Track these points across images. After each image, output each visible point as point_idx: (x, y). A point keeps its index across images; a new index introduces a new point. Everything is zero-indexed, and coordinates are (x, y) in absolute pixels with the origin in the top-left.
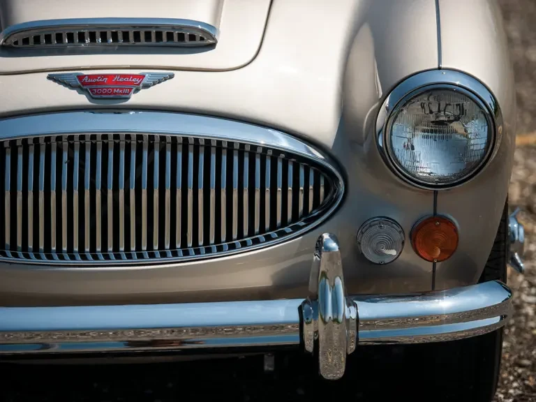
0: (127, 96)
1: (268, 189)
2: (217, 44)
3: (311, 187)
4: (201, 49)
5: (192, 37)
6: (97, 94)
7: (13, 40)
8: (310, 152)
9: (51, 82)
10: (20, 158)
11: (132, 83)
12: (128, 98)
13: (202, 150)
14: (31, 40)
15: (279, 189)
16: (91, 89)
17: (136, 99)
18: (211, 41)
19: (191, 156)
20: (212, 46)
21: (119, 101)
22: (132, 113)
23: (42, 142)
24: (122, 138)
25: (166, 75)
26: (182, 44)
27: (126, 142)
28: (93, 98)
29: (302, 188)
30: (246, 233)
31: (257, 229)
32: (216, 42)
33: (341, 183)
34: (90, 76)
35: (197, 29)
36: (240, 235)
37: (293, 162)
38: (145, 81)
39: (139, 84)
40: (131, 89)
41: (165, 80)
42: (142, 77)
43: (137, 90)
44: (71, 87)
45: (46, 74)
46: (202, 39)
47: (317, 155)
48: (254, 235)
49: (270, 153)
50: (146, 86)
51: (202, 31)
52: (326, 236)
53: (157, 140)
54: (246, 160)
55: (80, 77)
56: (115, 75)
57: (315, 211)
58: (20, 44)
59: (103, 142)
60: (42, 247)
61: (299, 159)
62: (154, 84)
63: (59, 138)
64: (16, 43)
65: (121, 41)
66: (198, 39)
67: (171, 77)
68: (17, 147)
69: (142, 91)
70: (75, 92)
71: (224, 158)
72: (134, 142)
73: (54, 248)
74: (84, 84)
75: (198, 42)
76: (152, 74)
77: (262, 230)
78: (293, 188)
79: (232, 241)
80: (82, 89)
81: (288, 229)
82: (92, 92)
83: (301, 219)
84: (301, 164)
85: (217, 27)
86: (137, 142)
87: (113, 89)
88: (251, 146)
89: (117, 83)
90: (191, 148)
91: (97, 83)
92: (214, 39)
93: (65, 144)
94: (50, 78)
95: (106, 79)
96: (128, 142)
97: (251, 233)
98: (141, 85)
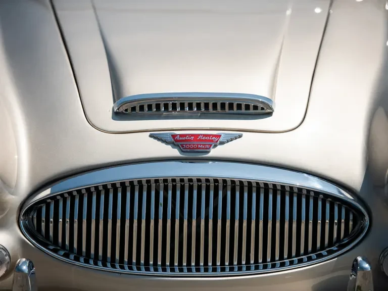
0: (208, 150)
1: (311, 221)
2: (274, 113)
3: (343, 221)
4: (262, 116)
5: (256, 108)
6: (186, 148)
7: (124, 107)
8: (341, 194)
9: (152, 139)
10: (128, 195)
11: (212, 141)
12: (209, 152)
13: (262, 191)
14: (138, 109)
15: (319, 222)
16: (182, 145)
17: (214, 152)
18: (269, 111)
19: (254, 195)
20: (270, 114)
21: (202, 154)
22: (210, 162)
23: (144, 183)
24: (203, 181)
25: (237, 135)
26: (248, 112)
27: (206, 184)
28: (182, 151)
29: (336, 221)
30: (294, 254)
31: (302, 251)
32: (273, 111)
33: (367, 218)
34: (181, 136)
35: (258, 101)
36: (290, 256)
37: (330, 201)
38: (221, 139)
39: (217, 142)
40: (211, 145)
41: (236, 139)
42: (219, 136)
43: (215, 146)
44: (167, 143)
45: (149, 133)
46: (263, 109)
47: (348, 196)
48: (300, 256)
49: (312, 194)
50: (222, 143)
51: (262, 102)
52: (359, 259)
53: (229, 183)
54: (295, 199)
55: (174, 136)
56: (199, 135)
57: (346, 239)
58: (129, 111)
59: (189, 184)
60: (142, 261)
61: (334, 199)
62: (228, 142)
63: (157, 181)
64: (126, 110)
65: (203, 109)
66: (259, 108)
67: (240, 136)
68: (126, 187)
69: (219, 147)
70: (169, 147)
71: (279, 198)
72: (212, 185)
73: (151, 263)
74: (177, 141)
75: (259, 111)
76: (226, 134)
77: (306, 253)
78: (329, 221)
79: (283, 260)
80: (175, 145)
81: (324, 252)
82: (183, 147)
83: (335, 245)
84: (335, 203)
85: (273, 100)
86: (215, 184)
87: (198, 145)
88: (298, 188)
89: (200, 140)
90: (254, 189)
91: (186, 140)
92: (271, 108)
93: (162, 185)
94: (151, 136)
95: (193, 137)
96: (208, 184)
97: (298, 254)
98: (218, 142)
